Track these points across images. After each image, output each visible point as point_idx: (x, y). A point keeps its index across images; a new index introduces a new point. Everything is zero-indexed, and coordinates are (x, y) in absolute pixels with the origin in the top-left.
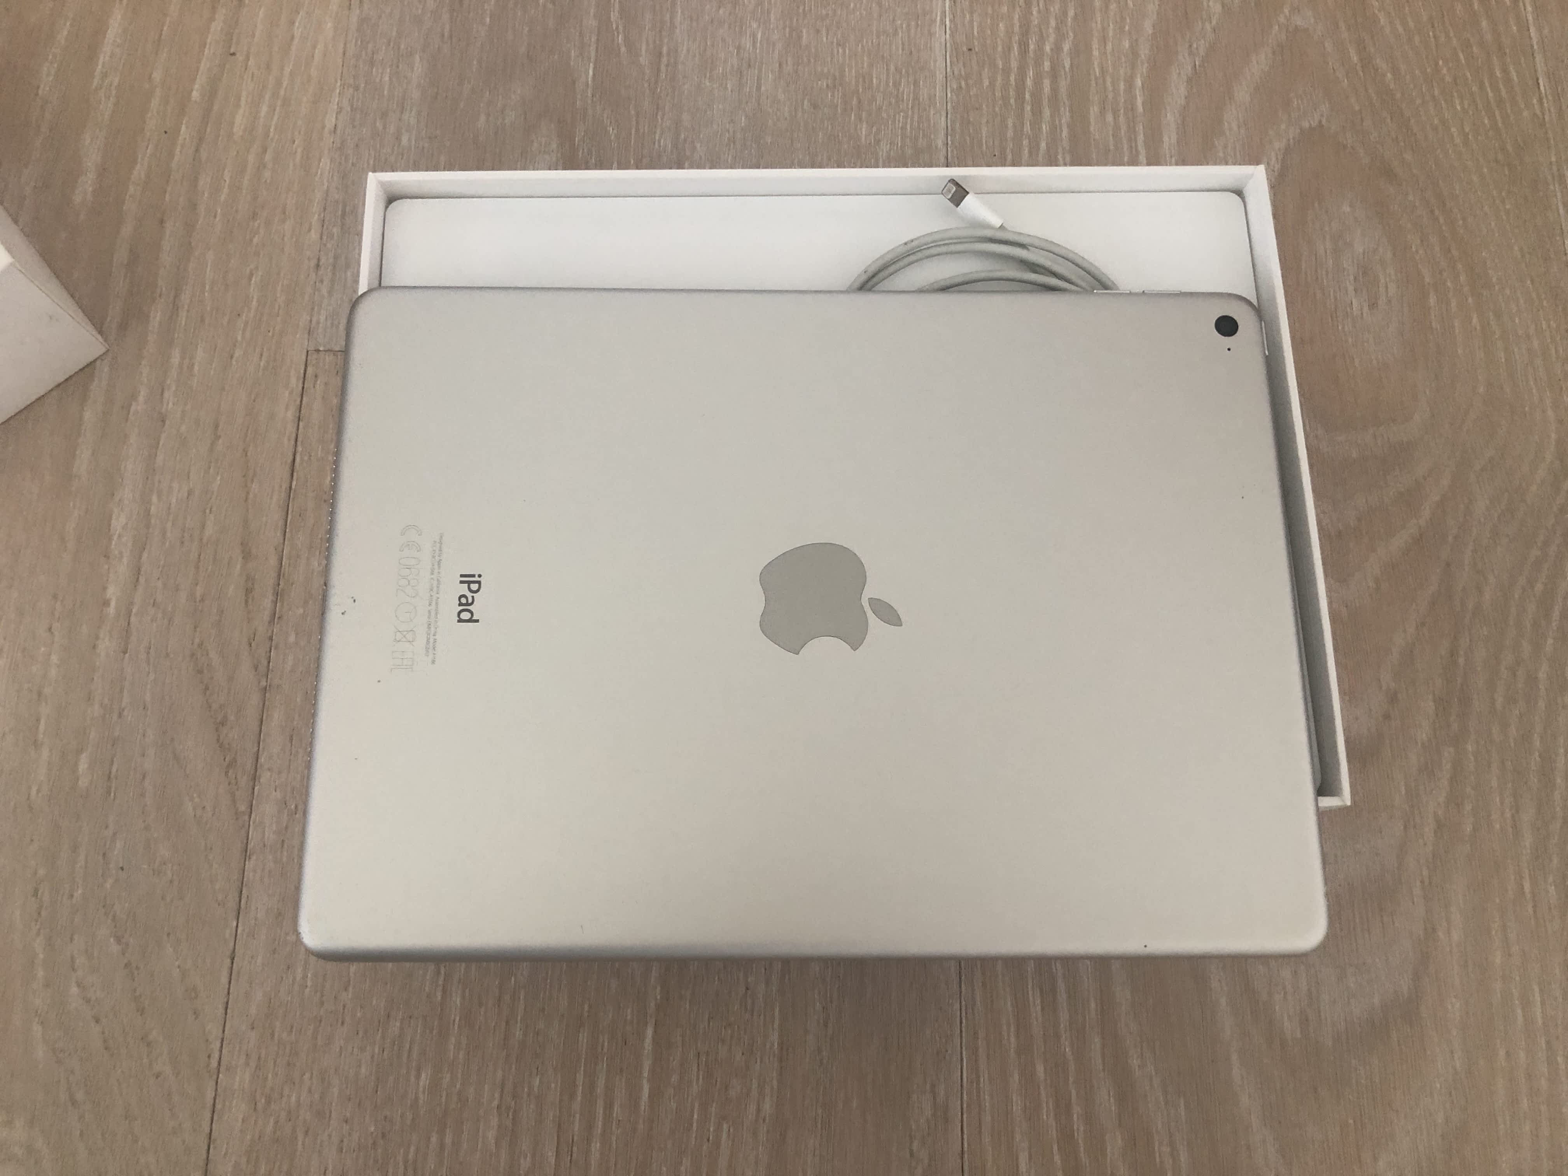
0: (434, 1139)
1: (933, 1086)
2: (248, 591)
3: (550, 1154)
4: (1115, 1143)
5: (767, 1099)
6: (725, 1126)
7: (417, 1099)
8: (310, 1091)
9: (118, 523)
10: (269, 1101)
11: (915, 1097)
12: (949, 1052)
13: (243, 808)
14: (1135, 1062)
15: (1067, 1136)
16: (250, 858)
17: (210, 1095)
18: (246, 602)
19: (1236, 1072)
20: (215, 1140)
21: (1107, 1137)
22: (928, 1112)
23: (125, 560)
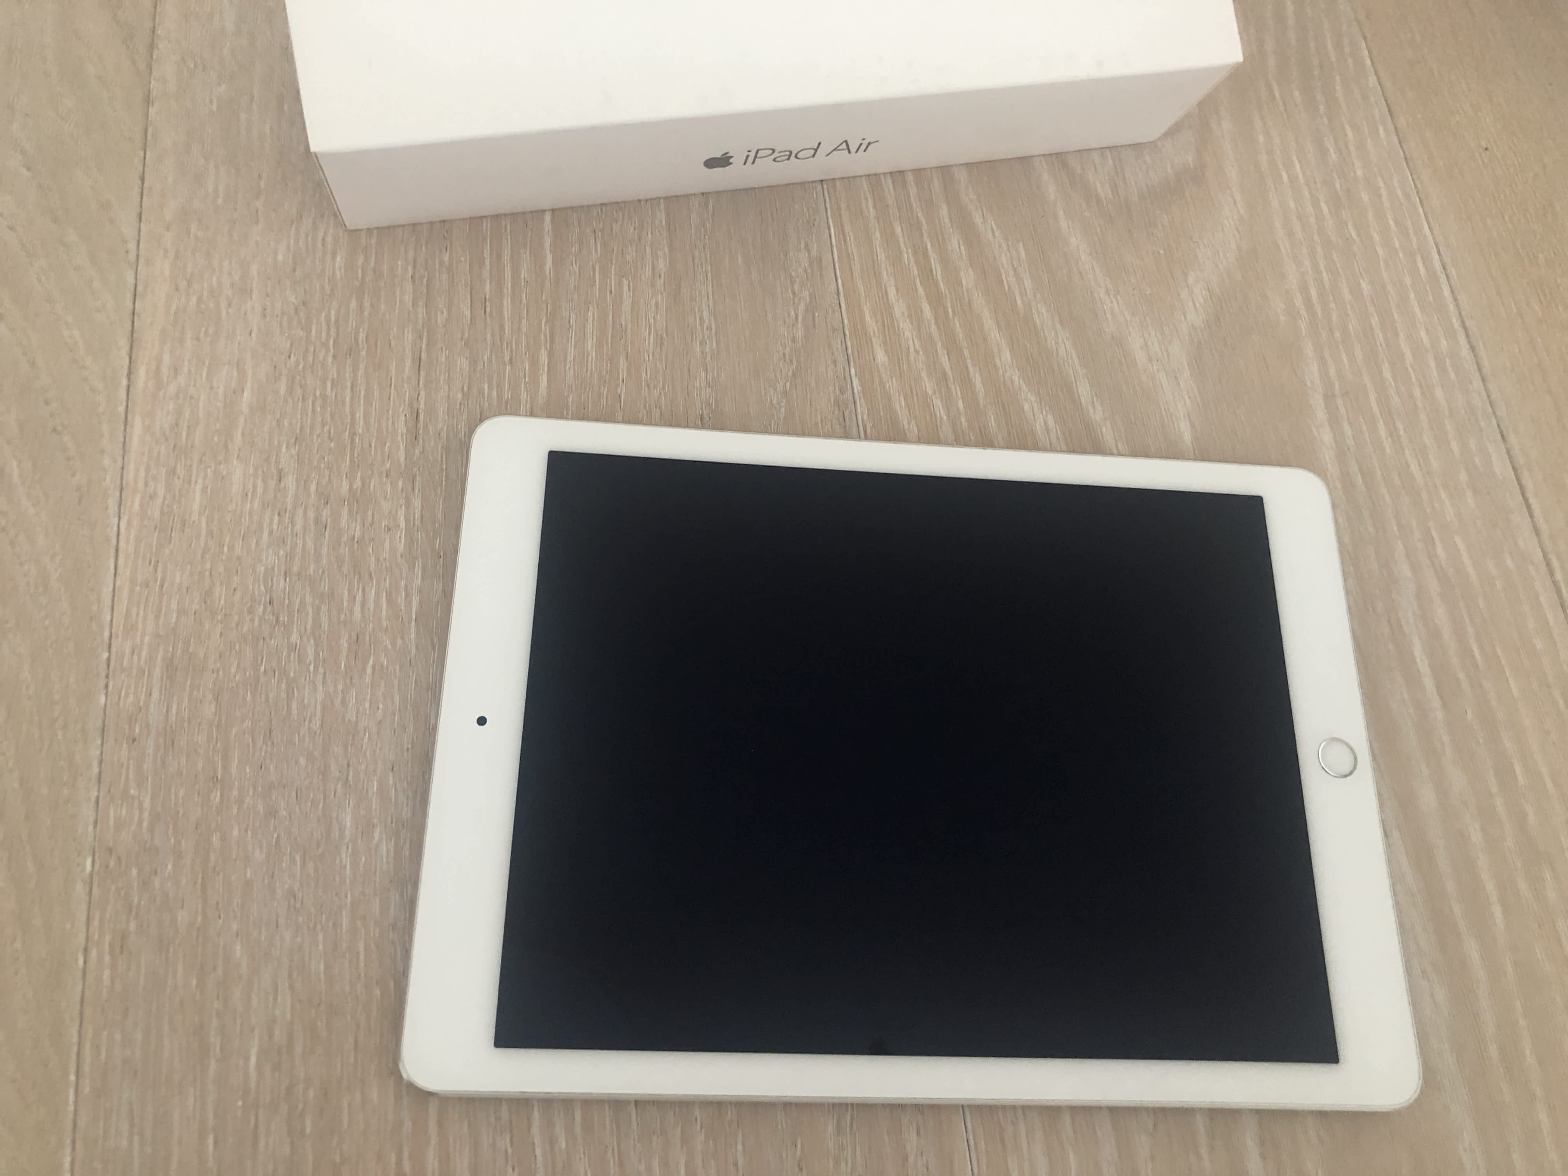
0: (353, 304)
1: (806, 245)
3: (465, 308)
4: (968, 278)
5: (661, 261)
6: (625, 282)
7: (334, 273)
8: (230, 273)
10: (189, 283)
11: (791, 254)
12: (817, 220)
13: (142, 66)
14: (978, 220)
15: (927, 275)
16: (153, 105)
17: (131, 280)
19: (1063, 224)
20: (139, 316)
21: (962, 274)
22: (805, 263)
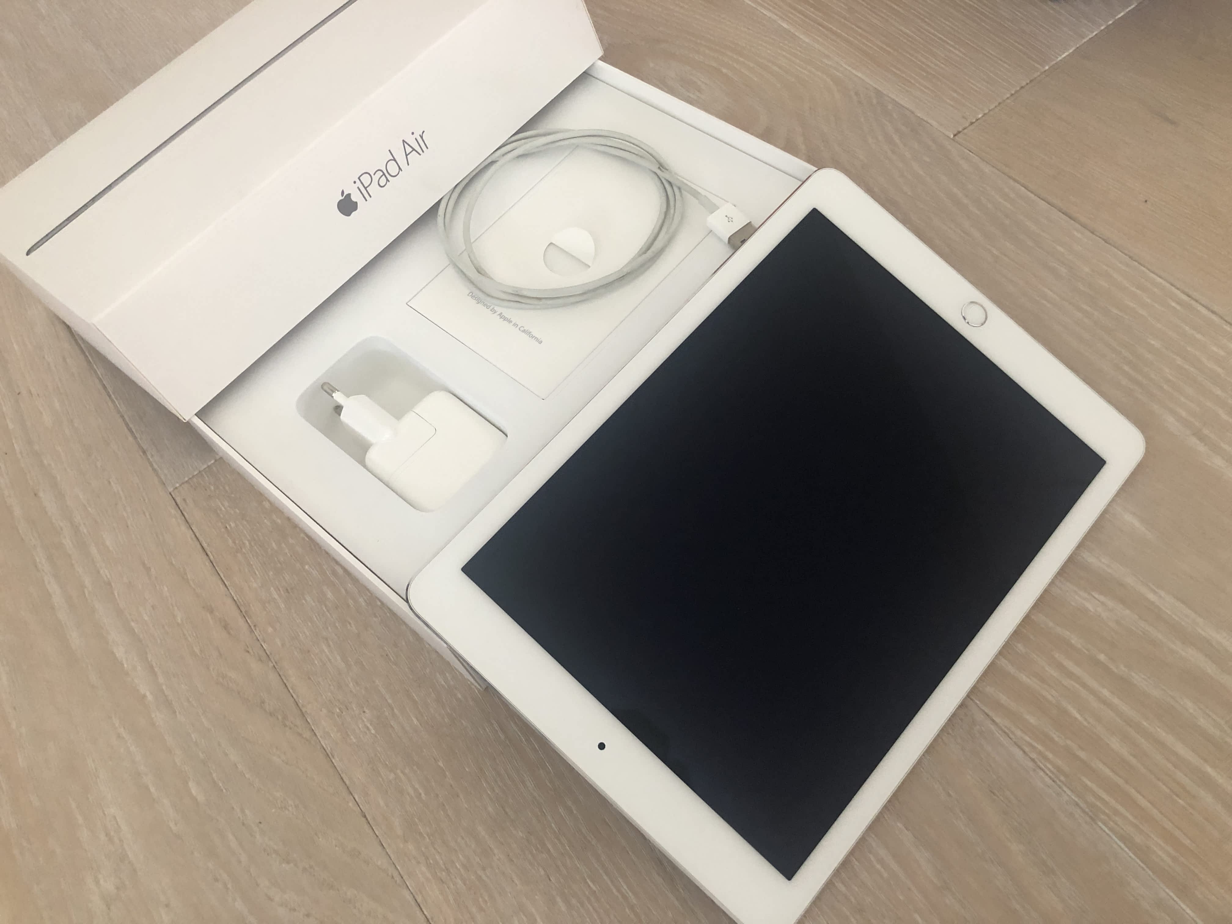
2: (226, 627)
7: (533, 796)
8: (467, 845)
9: (120, 653)
10: (447, 871)
16: (333, 757)
18: (229, 633)
23: (139, 668)
